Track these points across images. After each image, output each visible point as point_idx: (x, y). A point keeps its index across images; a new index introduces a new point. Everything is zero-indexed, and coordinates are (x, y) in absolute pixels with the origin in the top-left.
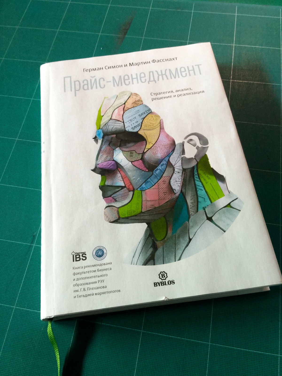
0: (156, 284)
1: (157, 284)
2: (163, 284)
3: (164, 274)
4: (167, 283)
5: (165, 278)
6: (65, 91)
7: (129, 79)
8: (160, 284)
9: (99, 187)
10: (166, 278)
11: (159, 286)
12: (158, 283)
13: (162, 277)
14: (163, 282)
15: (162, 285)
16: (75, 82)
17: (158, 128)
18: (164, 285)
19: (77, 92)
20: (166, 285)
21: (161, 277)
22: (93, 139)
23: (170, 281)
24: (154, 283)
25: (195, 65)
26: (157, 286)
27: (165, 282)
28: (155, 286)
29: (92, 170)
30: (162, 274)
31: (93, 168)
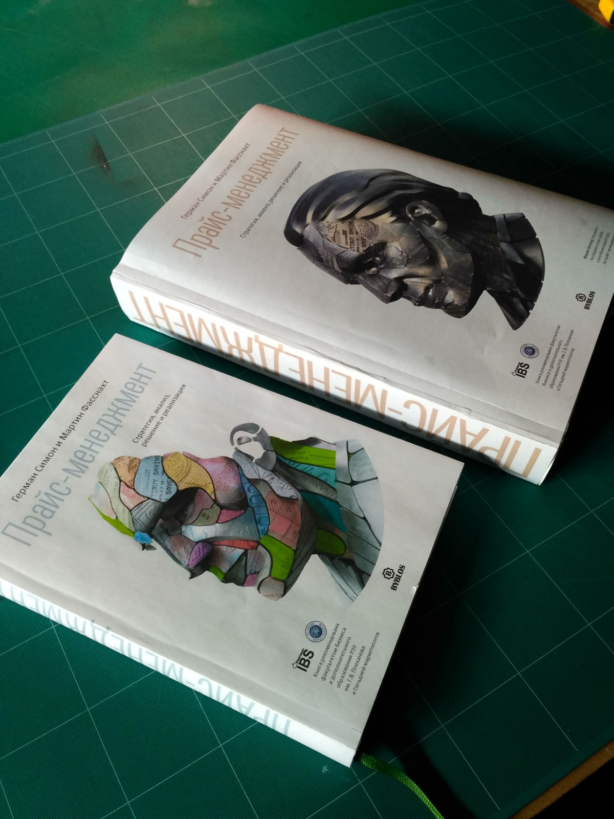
0: (394, 587)
1: (395, 585)
2: (398, 580)
3: (387, 571)
4: (400, 575)
5: (392, 574)
6: (29, 545)
7: (85, 453)
8: (397, 582)
9: (223, 582)
10: (393, 572)
11: (398, 584)
12: (393, 584)
13: (390, 575)
14: (396, 578)
15: (399, 582)
16: (24, 522)
17: (193, 465)
18: (400, 579)
19: (45, 529)
20: (401, 577)
21: (389, 577)
22: (143, 550)
23: (399, 570)
24: (392, 588)
25: (137, 369)
26: (396, 587)
27: (397, 575)
28: (395, 590)
29: (191, 578)
30: (386, 574)
31: (188, 574)
